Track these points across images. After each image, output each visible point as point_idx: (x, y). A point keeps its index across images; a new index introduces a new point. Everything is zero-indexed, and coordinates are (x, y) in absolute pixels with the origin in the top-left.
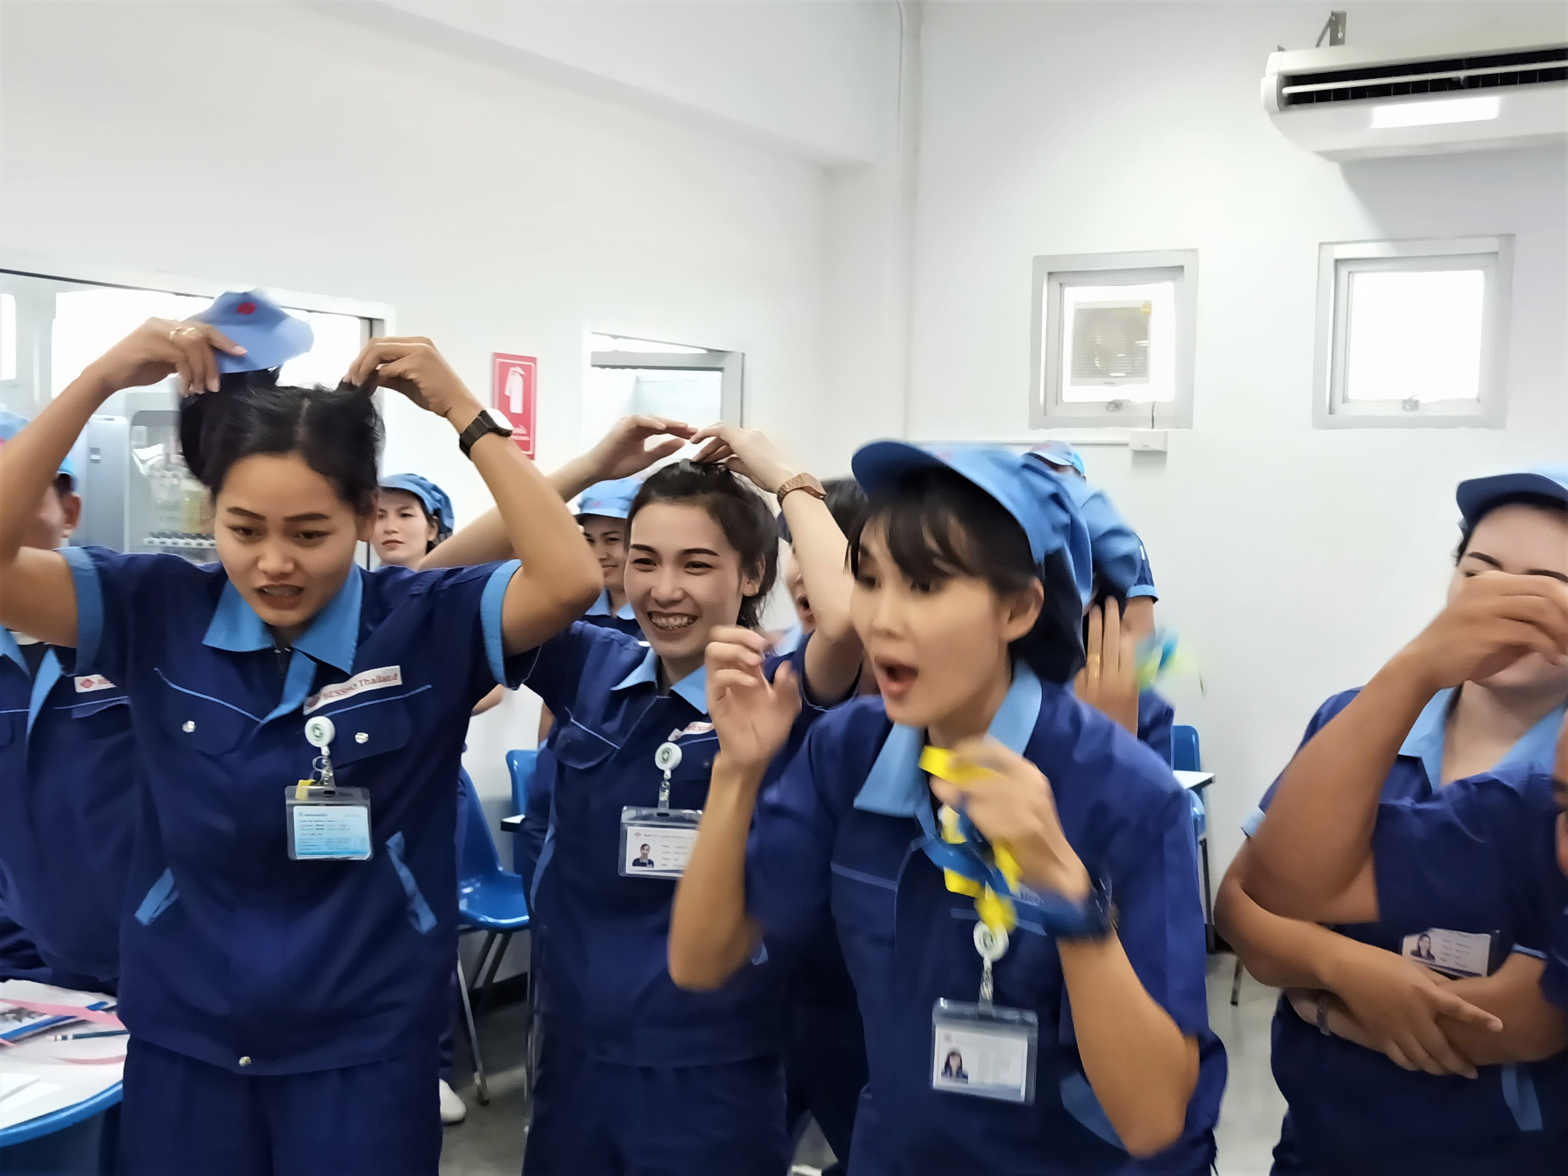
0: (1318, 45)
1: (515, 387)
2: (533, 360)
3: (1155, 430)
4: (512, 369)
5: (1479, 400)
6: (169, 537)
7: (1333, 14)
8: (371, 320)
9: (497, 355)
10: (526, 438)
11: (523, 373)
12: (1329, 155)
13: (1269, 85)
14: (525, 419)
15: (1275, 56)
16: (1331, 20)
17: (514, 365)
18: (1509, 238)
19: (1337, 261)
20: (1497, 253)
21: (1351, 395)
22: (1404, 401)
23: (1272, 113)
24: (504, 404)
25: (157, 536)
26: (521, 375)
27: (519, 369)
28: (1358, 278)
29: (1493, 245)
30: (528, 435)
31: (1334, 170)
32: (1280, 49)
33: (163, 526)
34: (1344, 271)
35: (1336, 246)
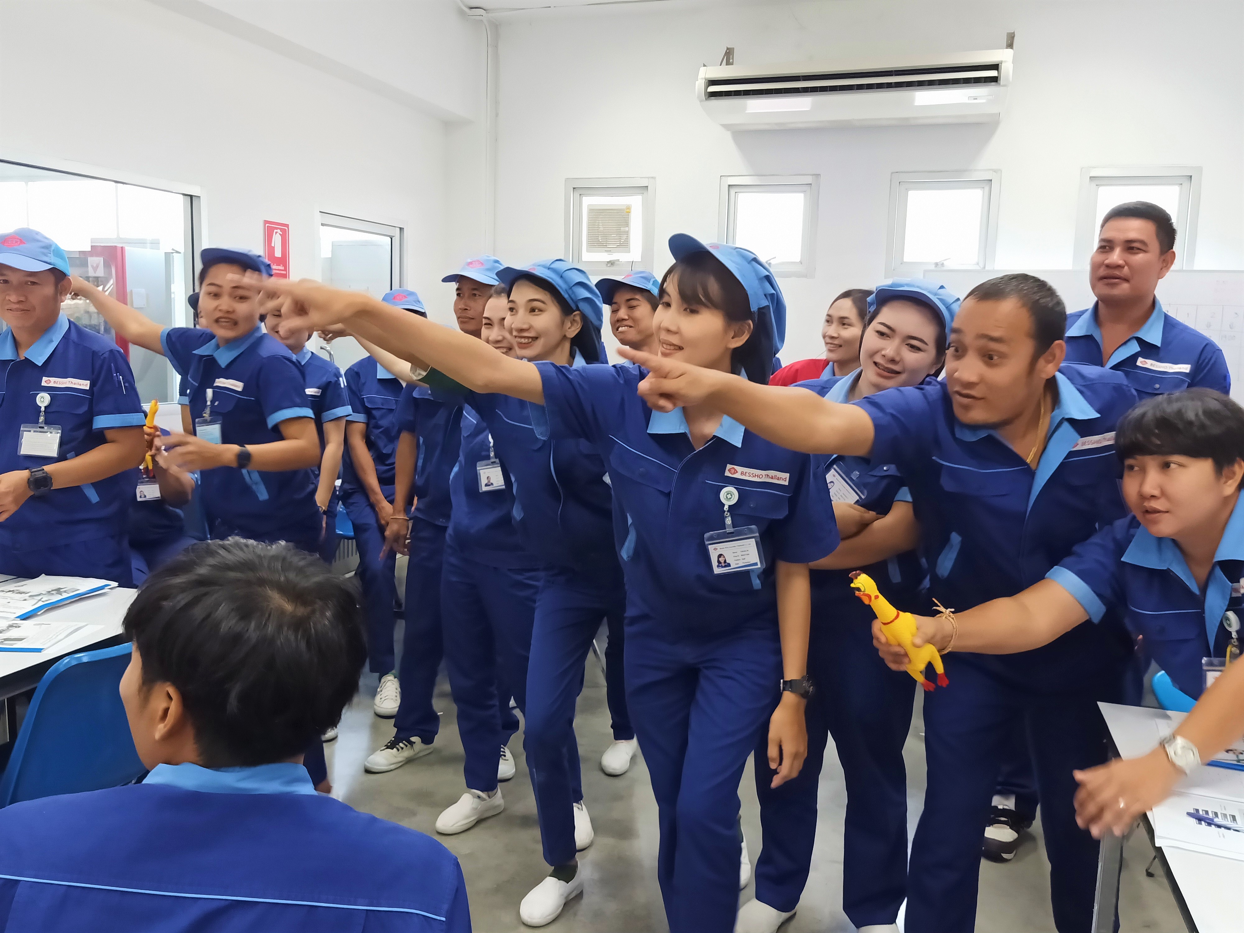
0: (721, 65)
1: (277, 240)
2: (287, 226)
4: (275, 231)
5: (801, 263)
7: (728, 49)
8: (191, 197)
9: (266, 222)
10: (284, 272)
11: (281, 233)
12: (726, 127)
13: (700, 84)
14: (284, 260)
15: (703, 69)
16: (725, 51)
17: (277, 228)
18: (818, 175)
19: (729, 186)
20: (811, 184)
23: (701, 101)
24: (271, 250)
26: (280, 234)
27: (279, 231)
28: (741, 196)
29: (809, 180)
30: (285, 270)
31: (728, 135)
32: (704, 66)
34: (733, 191)
35: (729, 178)
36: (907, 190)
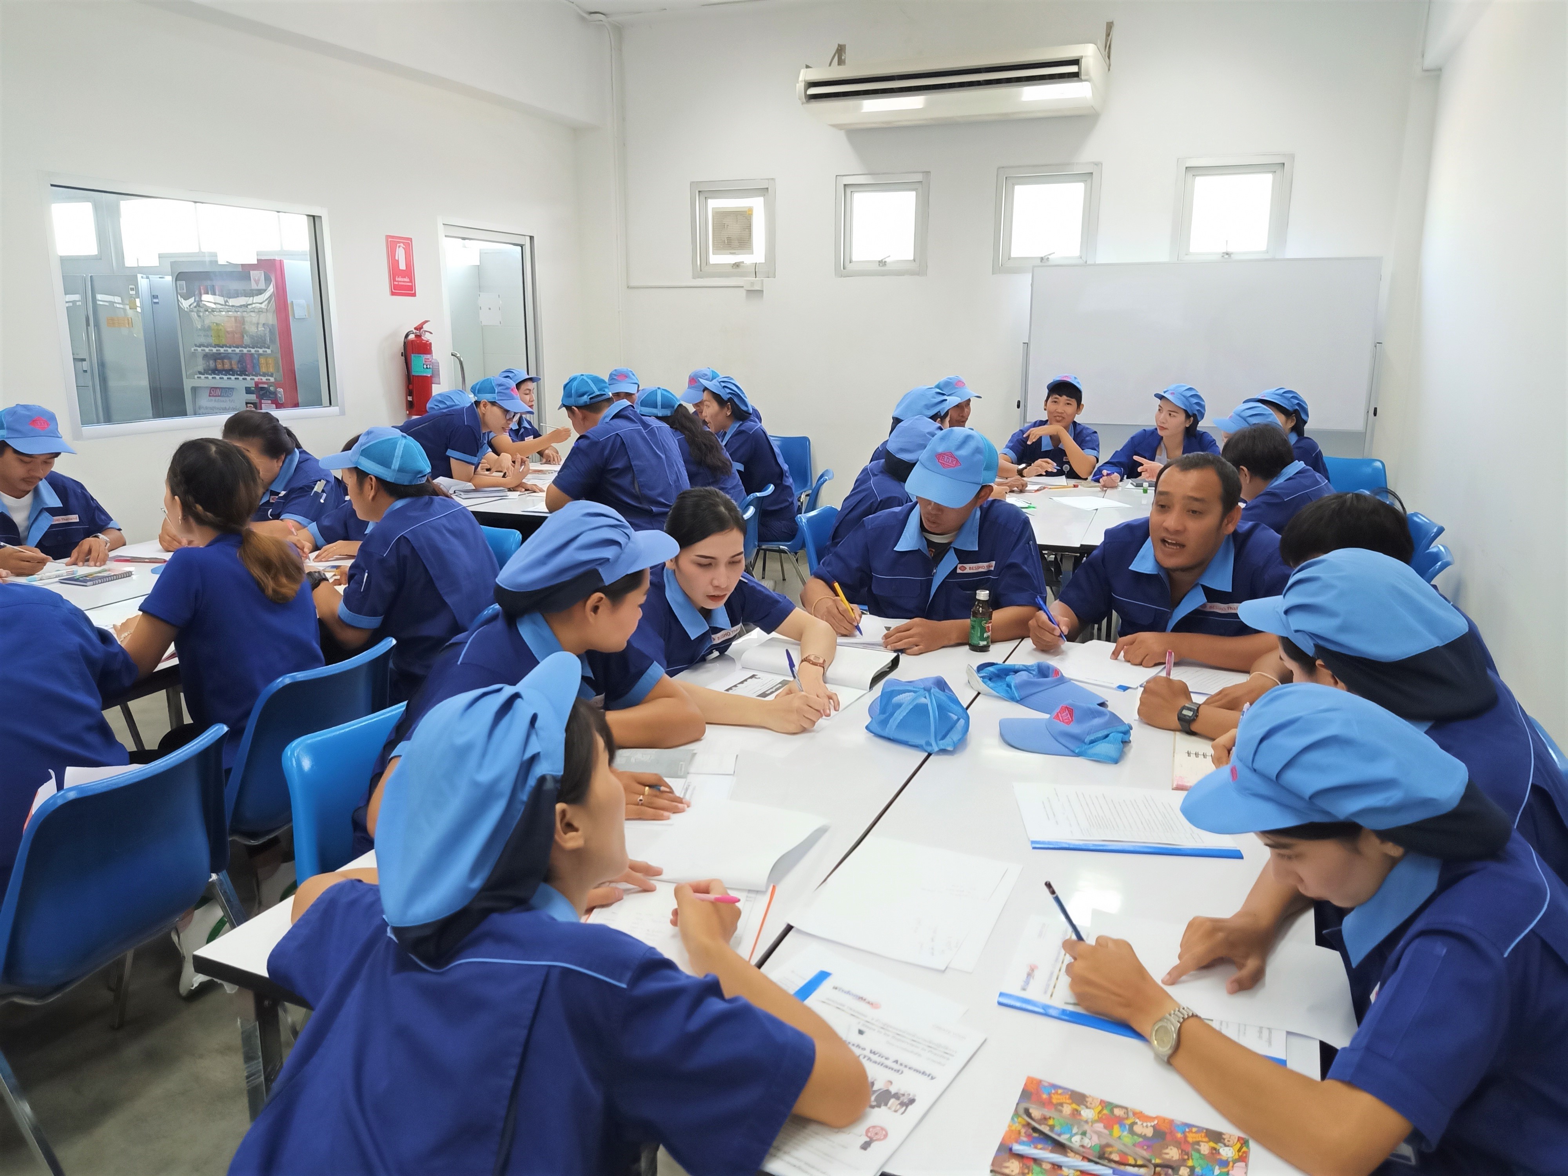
0: (830, 65)
1: (400, 254)
2: (410, 239)
3: (757, 279)
4: (398, 245)
5: (914, 260)
6: (207, 347)
7: (839, 45)
8: (314, 217)
9: (388, 237)
10: (410, 284)
11: (405, 247)
12: (837, 127)
13: (801, 86)
14: (409, 273)
15: (803, 71)
16: (838, 49)
17: (399, 242)
18: (928, 173)
19: (845, 185)
20: (921, 182)
21: (854, 259)
22: (879, 262)
23: (799, 105)
24: (395, 263)
25: (200, 346)
26: (403, 248)
27: (402, 245)
28: (856, 195)
29: (919, 177)
30: (411, 281)
31: (842, 134)
32: (807, 67)
33: (202, 340)
34: (848, 191)
35: (844, 177)
36: (1014, 185)
